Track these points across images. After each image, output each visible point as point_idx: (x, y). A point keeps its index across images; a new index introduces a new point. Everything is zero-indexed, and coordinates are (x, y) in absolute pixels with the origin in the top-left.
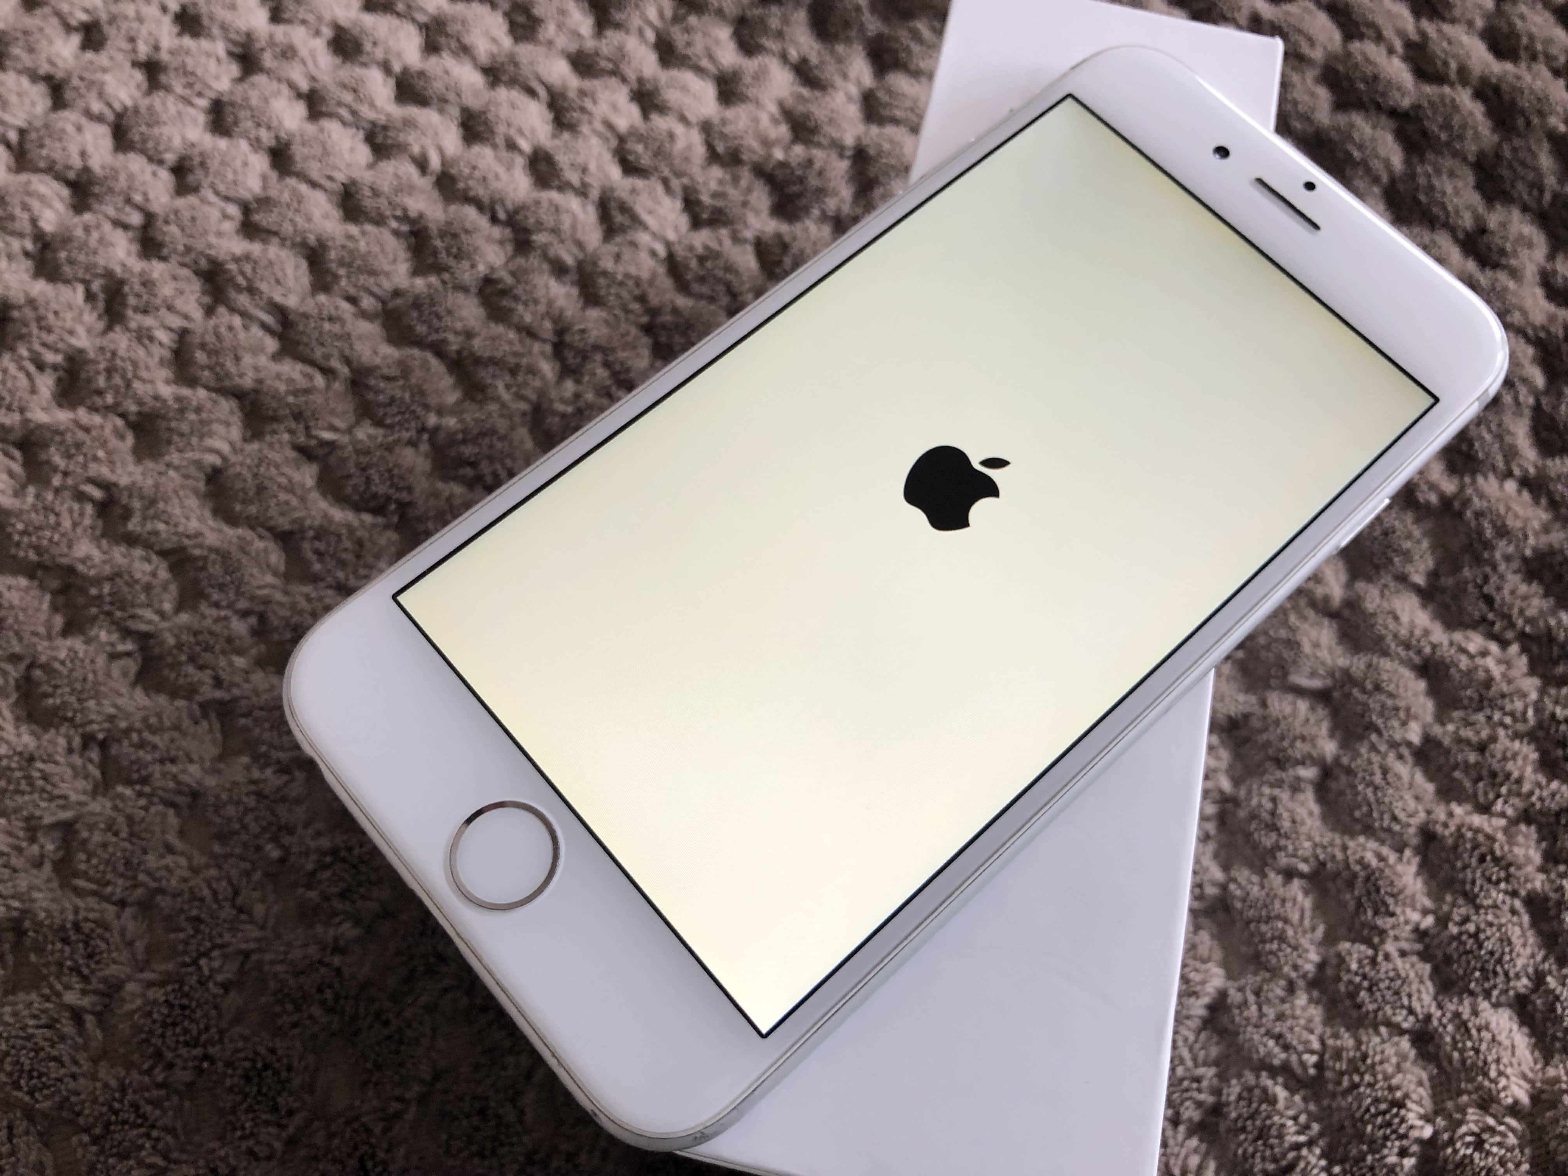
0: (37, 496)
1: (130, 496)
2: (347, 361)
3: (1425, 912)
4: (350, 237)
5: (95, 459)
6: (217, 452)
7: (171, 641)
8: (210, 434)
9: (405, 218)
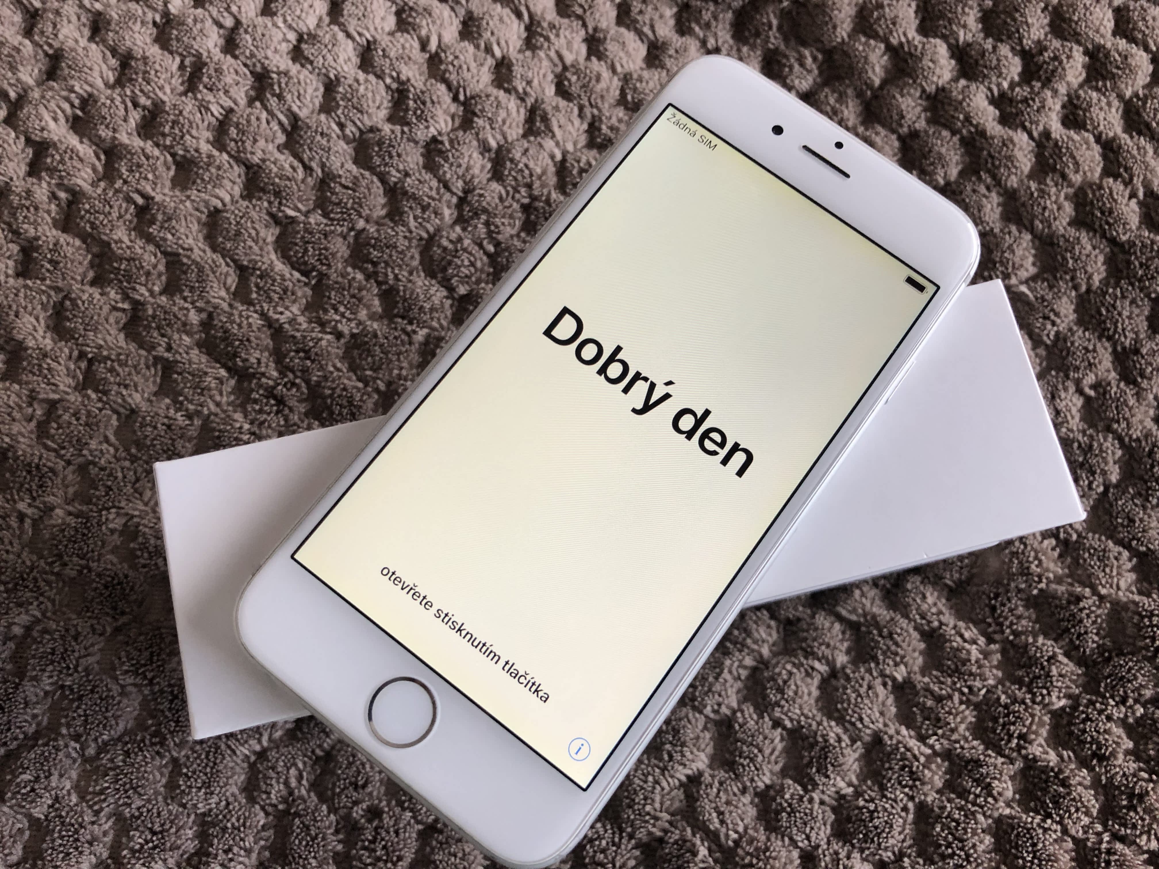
0: (104, 190)
1: (158, 210)
2: (323, 166)
3: (850, 784)
4: (357, 81)
5: (146, 178)
6: (222, 201)
7: (150, 312)
8: (221, 186)
9: (397, 79)
